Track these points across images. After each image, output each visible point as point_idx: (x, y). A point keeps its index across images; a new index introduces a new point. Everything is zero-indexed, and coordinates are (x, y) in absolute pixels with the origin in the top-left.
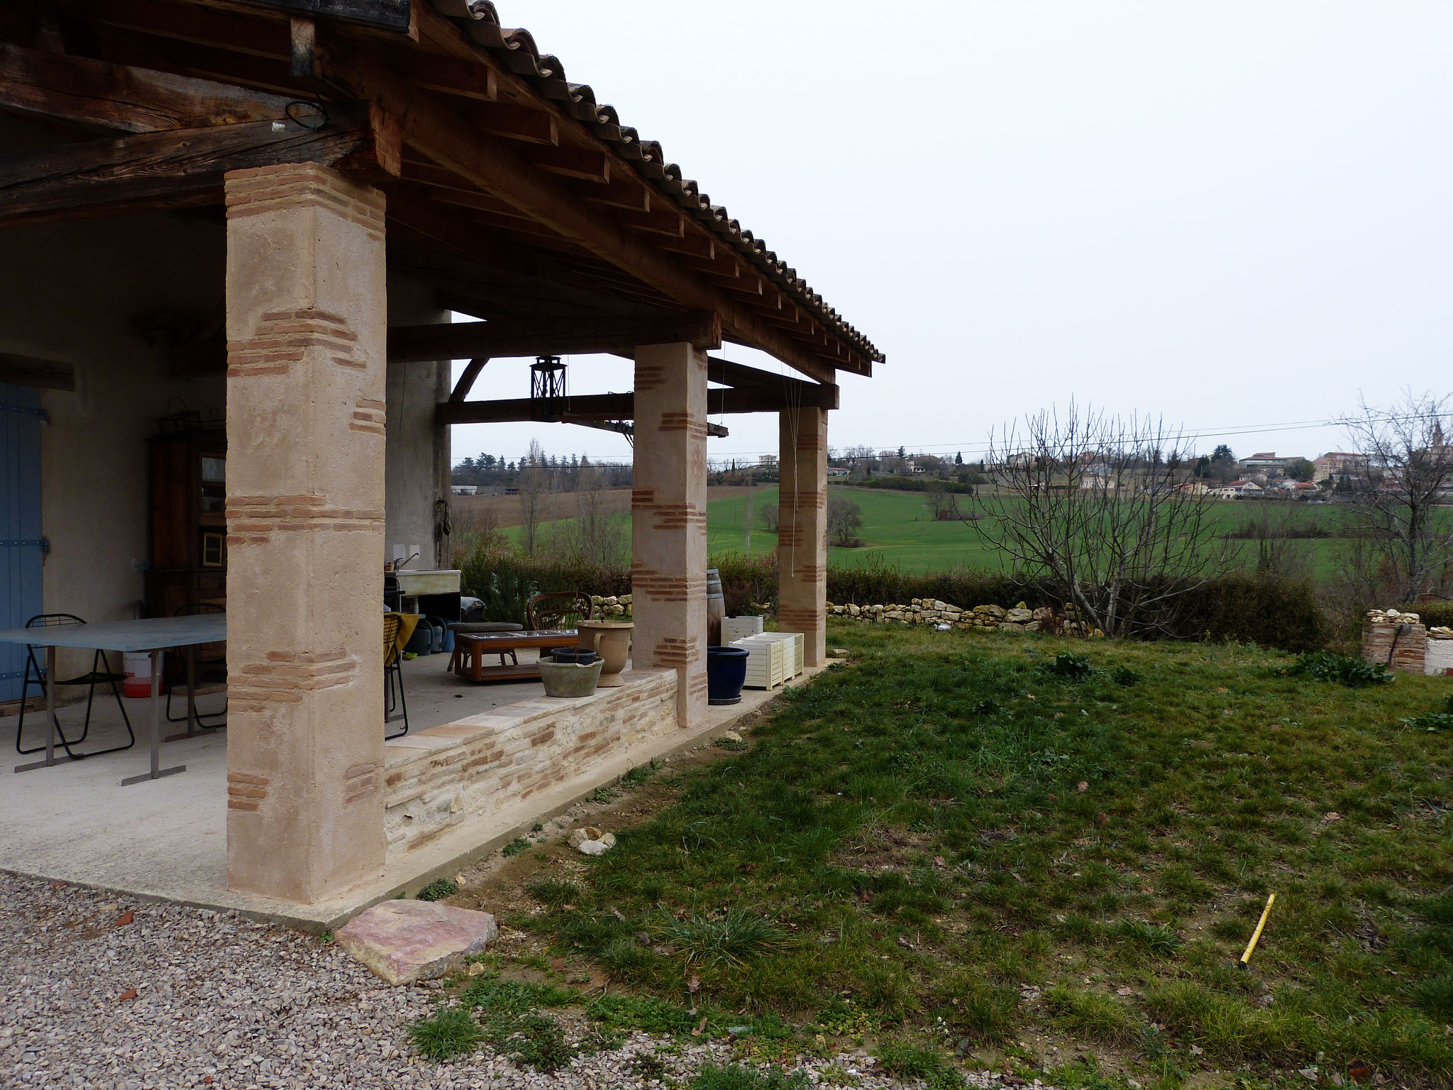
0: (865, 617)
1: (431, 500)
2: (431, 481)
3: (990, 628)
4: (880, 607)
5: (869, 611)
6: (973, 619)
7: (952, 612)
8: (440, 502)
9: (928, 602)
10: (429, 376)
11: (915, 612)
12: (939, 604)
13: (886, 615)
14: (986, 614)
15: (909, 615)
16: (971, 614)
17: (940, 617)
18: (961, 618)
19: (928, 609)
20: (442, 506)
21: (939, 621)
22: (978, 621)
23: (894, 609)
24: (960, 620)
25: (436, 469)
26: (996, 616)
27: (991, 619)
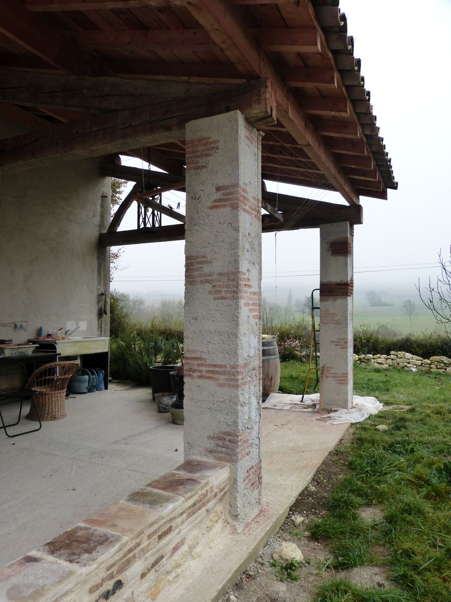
0: (361, 362)
1: (95, 293)
2: (96, 281)
3: (441, 371)
4: (371, 356)
5: (364, 358)
6: (430, 364)
7: (416, 360)
8: (102, 294)
9: (401, 354)
10: (94, 216)
11: (392, 359)
12: (408, 355)
13: (375, 360)
14: (439, 362)
15: (389, 361)
16: (429, 362)
17: (409, 363)
18: (422, 364)
19: (401, 358)
20: (104, 297)
21: (408, 365)
22: (432, 366)
23: (380, 358)
24: (421, 365)
25: (99, 274)
26: (445, 363)
27: (442, 365)
